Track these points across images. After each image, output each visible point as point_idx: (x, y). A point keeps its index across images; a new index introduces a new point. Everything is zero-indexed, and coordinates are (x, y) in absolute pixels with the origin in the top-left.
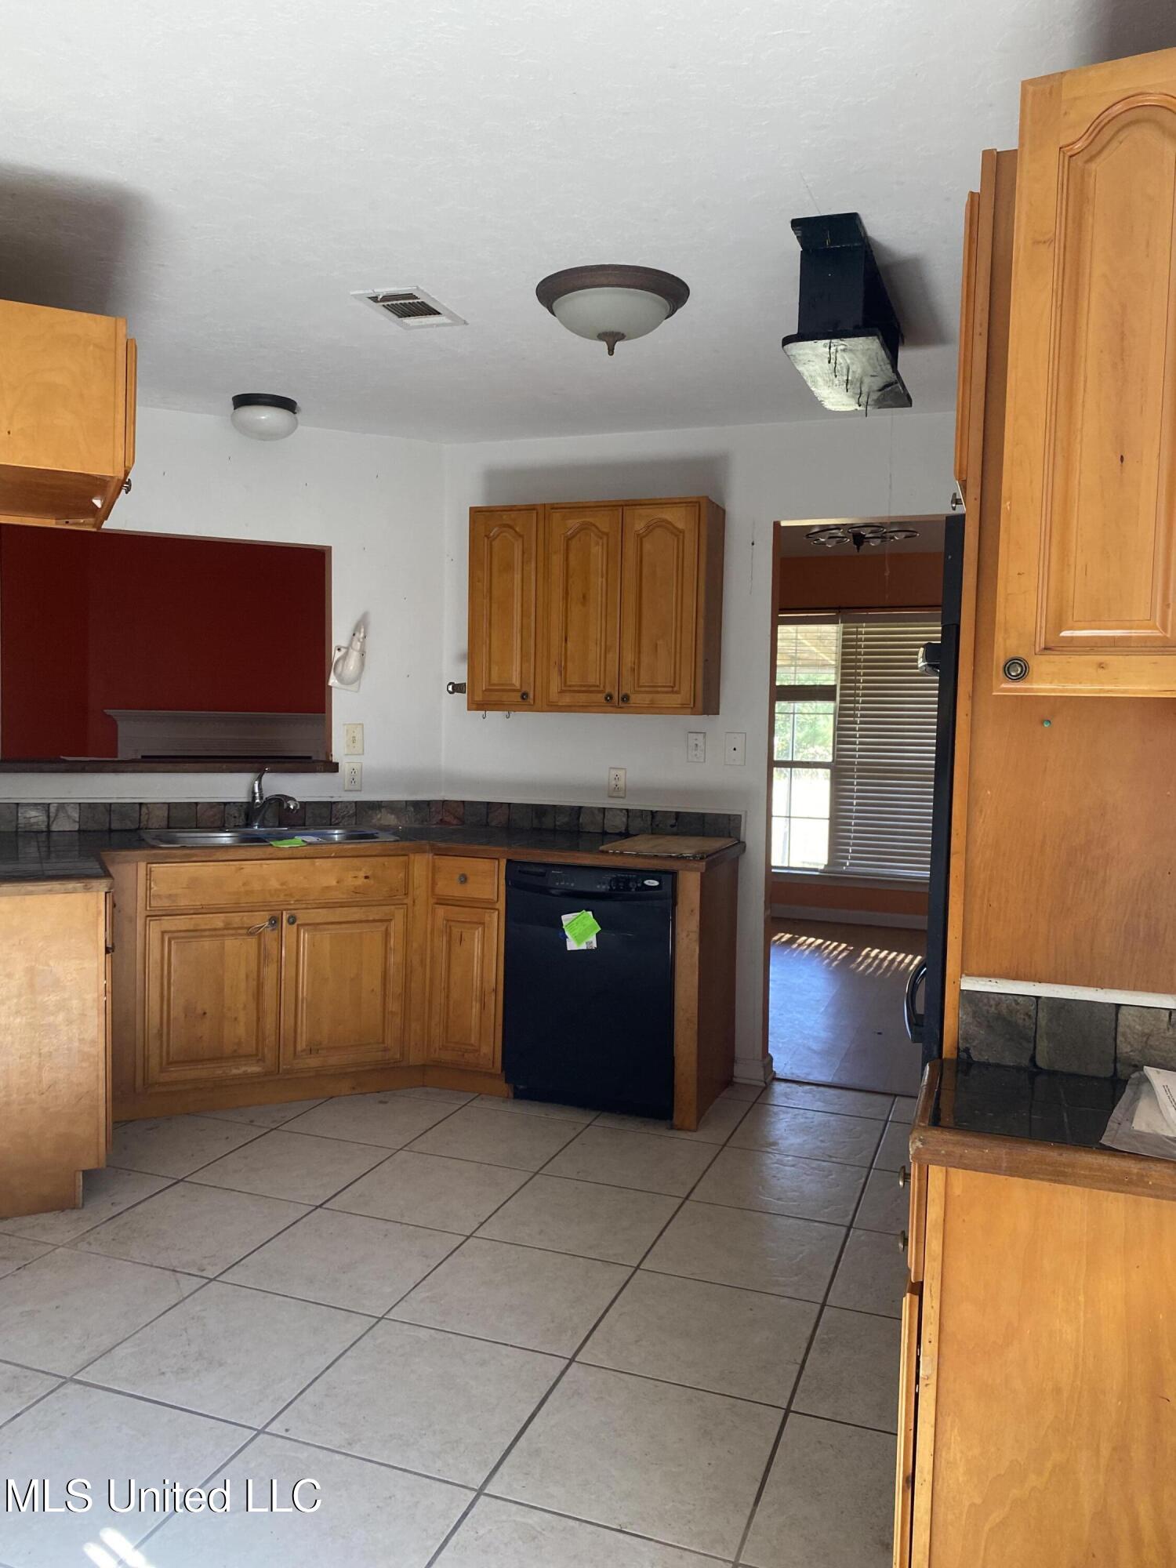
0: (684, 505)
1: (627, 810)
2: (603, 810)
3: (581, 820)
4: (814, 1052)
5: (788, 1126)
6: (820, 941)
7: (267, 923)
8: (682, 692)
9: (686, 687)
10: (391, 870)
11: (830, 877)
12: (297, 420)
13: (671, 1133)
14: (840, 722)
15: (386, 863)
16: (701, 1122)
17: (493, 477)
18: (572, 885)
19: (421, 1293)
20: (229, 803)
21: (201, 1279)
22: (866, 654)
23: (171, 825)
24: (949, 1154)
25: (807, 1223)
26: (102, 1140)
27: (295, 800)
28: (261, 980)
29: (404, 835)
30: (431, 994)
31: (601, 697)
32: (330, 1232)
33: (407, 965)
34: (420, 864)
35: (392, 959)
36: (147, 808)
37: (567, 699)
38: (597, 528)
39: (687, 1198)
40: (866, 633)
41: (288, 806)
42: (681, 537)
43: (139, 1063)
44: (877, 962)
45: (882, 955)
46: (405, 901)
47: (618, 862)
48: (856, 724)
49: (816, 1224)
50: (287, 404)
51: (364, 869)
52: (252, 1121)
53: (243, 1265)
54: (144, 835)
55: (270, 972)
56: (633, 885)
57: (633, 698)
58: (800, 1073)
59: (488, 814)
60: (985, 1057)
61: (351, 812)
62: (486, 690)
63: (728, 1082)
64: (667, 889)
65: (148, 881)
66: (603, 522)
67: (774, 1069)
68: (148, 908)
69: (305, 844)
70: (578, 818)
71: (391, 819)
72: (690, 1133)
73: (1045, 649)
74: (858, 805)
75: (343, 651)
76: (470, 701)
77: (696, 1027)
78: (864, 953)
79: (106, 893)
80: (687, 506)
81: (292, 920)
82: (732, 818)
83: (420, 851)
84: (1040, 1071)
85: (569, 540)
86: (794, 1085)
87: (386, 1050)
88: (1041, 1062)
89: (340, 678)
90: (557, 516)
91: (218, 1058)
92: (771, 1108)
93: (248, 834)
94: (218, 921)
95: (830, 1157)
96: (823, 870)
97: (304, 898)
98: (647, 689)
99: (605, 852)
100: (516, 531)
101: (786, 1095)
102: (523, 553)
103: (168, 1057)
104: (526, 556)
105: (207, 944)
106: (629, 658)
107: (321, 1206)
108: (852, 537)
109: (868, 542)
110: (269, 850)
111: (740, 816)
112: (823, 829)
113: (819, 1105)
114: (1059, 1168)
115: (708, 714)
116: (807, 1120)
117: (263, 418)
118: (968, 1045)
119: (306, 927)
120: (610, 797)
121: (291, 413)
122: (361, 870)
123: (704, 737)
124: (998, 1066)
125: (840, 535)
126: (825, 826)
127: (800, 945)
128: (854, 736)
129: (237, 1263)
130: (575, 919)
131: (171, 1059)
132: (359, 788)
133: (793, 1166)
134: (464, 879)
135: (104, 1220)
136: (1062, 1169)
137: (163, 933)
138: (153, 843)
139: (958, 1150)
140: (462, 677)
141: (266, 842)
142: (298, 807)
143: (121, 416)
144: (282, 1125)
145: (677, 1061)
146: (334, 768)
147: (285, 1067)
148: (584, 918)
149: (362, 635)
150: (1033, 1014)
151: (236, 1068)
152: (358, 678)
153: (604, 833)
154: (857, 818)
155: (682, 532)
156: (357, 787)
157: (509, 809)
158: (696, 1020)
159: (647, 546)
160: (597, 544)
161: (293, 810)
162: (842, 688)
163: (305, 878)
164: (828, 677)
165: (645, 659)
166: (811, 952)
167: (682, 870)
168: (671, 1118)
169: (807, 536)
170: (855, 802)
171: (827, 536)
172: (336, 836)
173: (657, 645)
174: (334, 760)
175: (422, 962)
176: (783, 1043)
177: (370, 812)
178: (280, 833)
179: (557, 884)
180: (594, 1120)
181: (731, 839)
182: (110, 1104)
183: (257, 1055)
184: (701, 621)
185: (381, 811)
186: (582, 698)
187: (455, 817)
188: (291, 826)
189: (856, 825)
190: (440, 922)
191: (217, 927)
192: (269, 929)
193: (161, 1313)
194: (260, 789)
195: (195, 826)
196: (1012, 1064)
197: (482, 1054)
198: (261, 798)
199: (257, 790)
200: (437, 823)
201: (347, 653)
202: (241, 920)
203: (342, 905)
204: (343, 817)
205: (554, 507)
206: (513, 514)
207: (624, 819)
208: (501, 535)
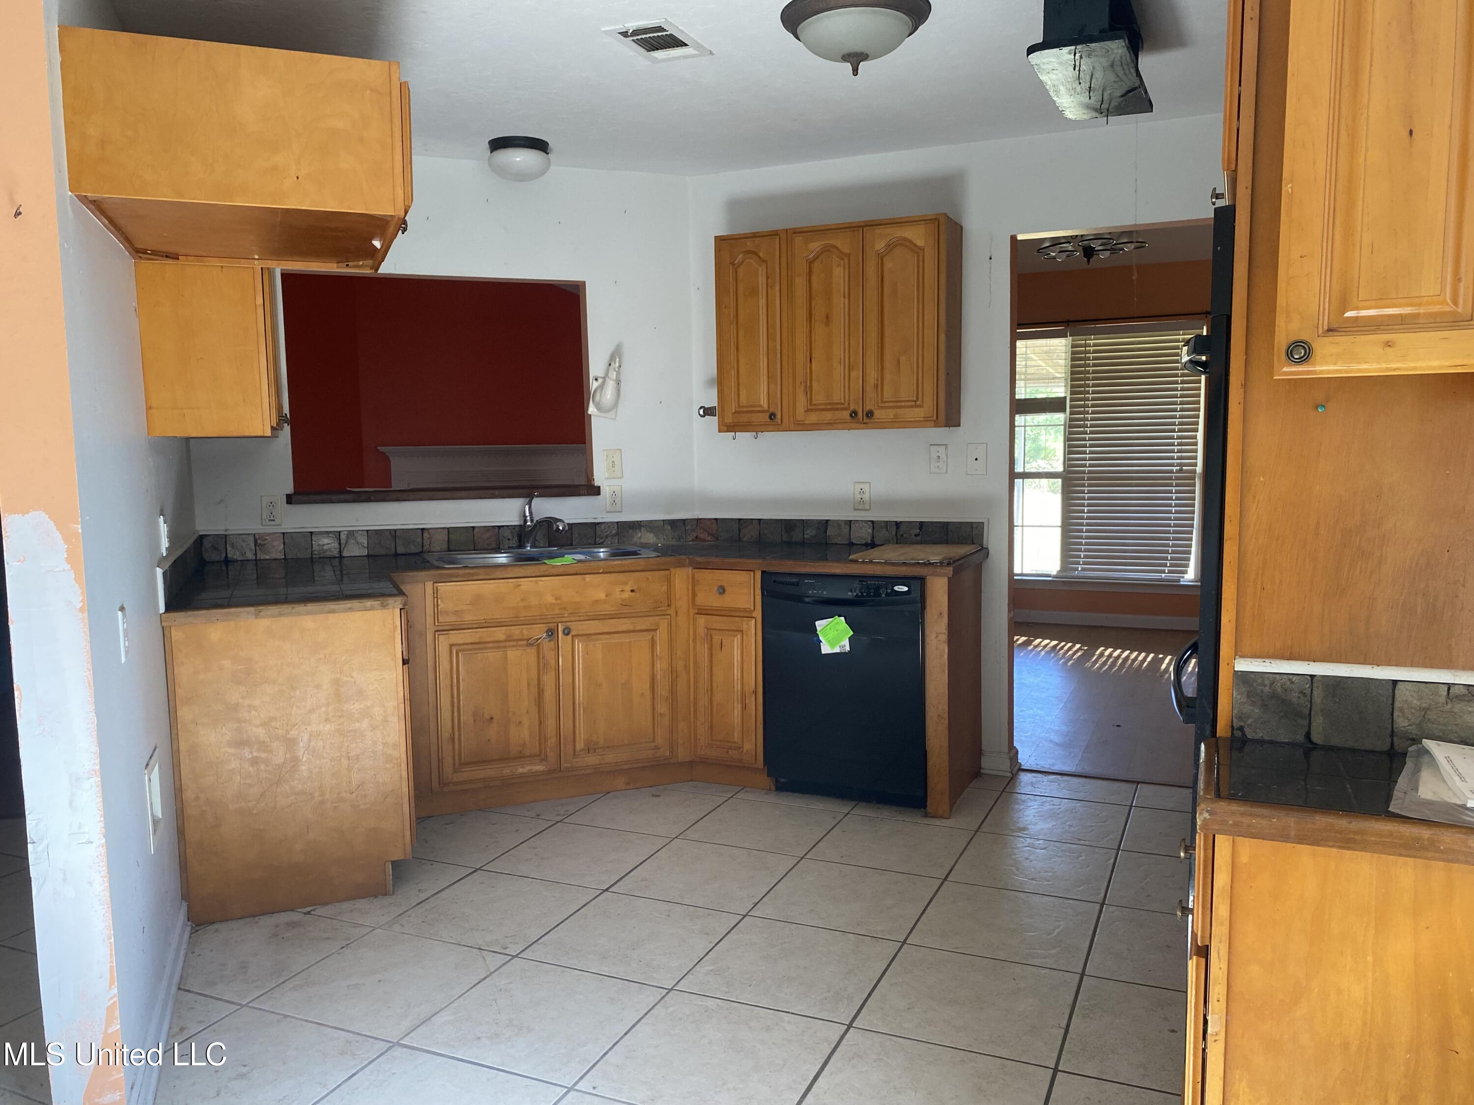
0: (923, 222)
1: (872, 522)
2: (849, 523)
3: (828, 534)
4: (1057, 744)
5: (1037, 812)
6: (1055, 643)
7: (545, 634)
8: (924, 405)
9: (928, 401)
10: (654, 583)
11: (1063, 582)
12: (549, 159)
13: (928, 821)
14: (1070, 433)
15: (650, 578)
16: (953, 810)
17: (734, 206)
18: (825, 593)
19: (706, 966)
20: (503, 526)
21: (507, 956)
22: (1094, 365)
23: (451, 548)
24: (1236, 824)
25: (1061, 900)
26: (408, 833)
27: (564, 522)
28: (541, 687)
29: (663, 552)
30: (695, 698)
31: (846, 414)
32: (617, 913)
33: (673, 672)
34: (681, 577)
35: (658, 665)
36: (429, 533)
37: (813, 418)
38: (838, 249)
39: (945, 879)
40: (1095, 345)
41: (558, 526)
42: (921, 254)
43: (434, 764)
44: (1111, 660)
45: (1116, 654)
46: (668, 613)
47: (869, 570)
48: (1087, 434)
49: (1071, 901)
50: (539, 145)
51: (629, 584)
52: (538, 815)
53: (541, 943)
54: (427, 557)
55: (548, 679)
56: (883, 591)
57: (878, 414)
58: (1045, 764)
59: (739, 530)
60: (1259, 735)
61: (613, 532)
62: (736, 412)
63: (977, 773)
64: (916, 595)
65: (435, 599)
66: (843, 243)
67: (1019, 761)
68: (436, 624)
69: (575, 562)
70: (826, 531)
71: (649, 538)
72: (944, 821)
73: (1329, 330)
74: (1089, 512)
75: (600, 380)
76: (721, 423)
77: (947, 721)
78: (1098, 652)
79: (401, 609)
80: (926, 224)
81: (567, 632)
82: (975, 526)
83: (681, 565)
84: (1316, 746)
85: (811, 263)
86: (1039, 775)
87: (657, 748)
88: (1316, 738)
89: (599, 407)
90: (798, 240)
91: (504, 758)
92: (1019, 796)
93: (520, 554)
94: (500, 634)
95: (1080, 840)
96: (1056, 575)
97: (577, 611)
98: (891, 404)
99: (855, 561)
100: (759, 257)
101: (1032, 784)
102: (767, 278)
103: (460, 759)
104: (769, 280)
105: (492, 656)
106: (872, 375)
107: (607, 890)
108: (1082, 251)
109: (1098, 254)
110: (543, 568)
111: (983, 523)
112: (1055, 537)
113: (1064, 793)
114: (1348, 836)
115: (949, 426)
116: (1054, 807)
117: (518, 159)
118: (1242, 724)
119: (580, 638)
120: (855, 510)
121: (545, 154)
122: (627, 584)
123: (946, 448)
124: (1272, 742)
125: (1070, 248)
126: (1057, 534)
127: (1036, 647)
128: (1085, 446)
129: (535, 942)
130: (828, 625)
131: (463, 761)
132: (620, 510)
133: (1044, 849)
134: (722, 590)
135: (413, 905)
136: (1352, 836)
137: (451, 646)
138: (436, 564)
139: (1246, 820)
140: (712, 400)
141: (539, 561)
142: (567, 528)
143: (398, 157)
144: (566, 817)
145: (929, 755)
146: (595, 491)
147: (565, 765)
148: (837, 623)
149: (617, 364)
150: (1308, 691)
151: (521, 768)
152: (615, 405)
153: (851, 544)
154: (1088, 525)
155: (922, 249)
156: (618, 509)
157: (760, 523)
158: (946, 716)
159: (888, 265)
160: (839, 265)
161: (562, 530)
162: (1072, 400)
163: (576, 592)
164: (1059, 391)
165: (888, 377)
166: (1047, 652)
167: (929, 575)
168: (925, 807)
169: (1038, 251)
170: (1086, 509)
171: (1058, 251)
172: (602, 554)
173: (899, 360)
174: (597, 483)
175: (687, 668)
176: (1027, 737)
177: (631, 531)
178: (550, 552)
179: (810, 592)
180: (852, 809)
181: (974, 546)
182: (412, 800)
183: (540, 755)
184: (943, 337)
185: (641, 531)
186: (828, 416)
187: (710, 534)
188: (561, 546)
189: (1087, 531)
190: (701, 631)
191: (500, 639)
192: (547, 640)
193: (471, 986)
194: (531, 512)
195: (472, 548)
196: (1287, 741)
197: (745, 751)
198: (532, 521)
199: (527, 514)
200: (693, 540)
201: (604, 383)
202: (521, 632)
203: (612, 617)
204: (607, 537)
205: (797, 232)
206: (757, 241)
207: (870, 531)
208: (746, 261)
